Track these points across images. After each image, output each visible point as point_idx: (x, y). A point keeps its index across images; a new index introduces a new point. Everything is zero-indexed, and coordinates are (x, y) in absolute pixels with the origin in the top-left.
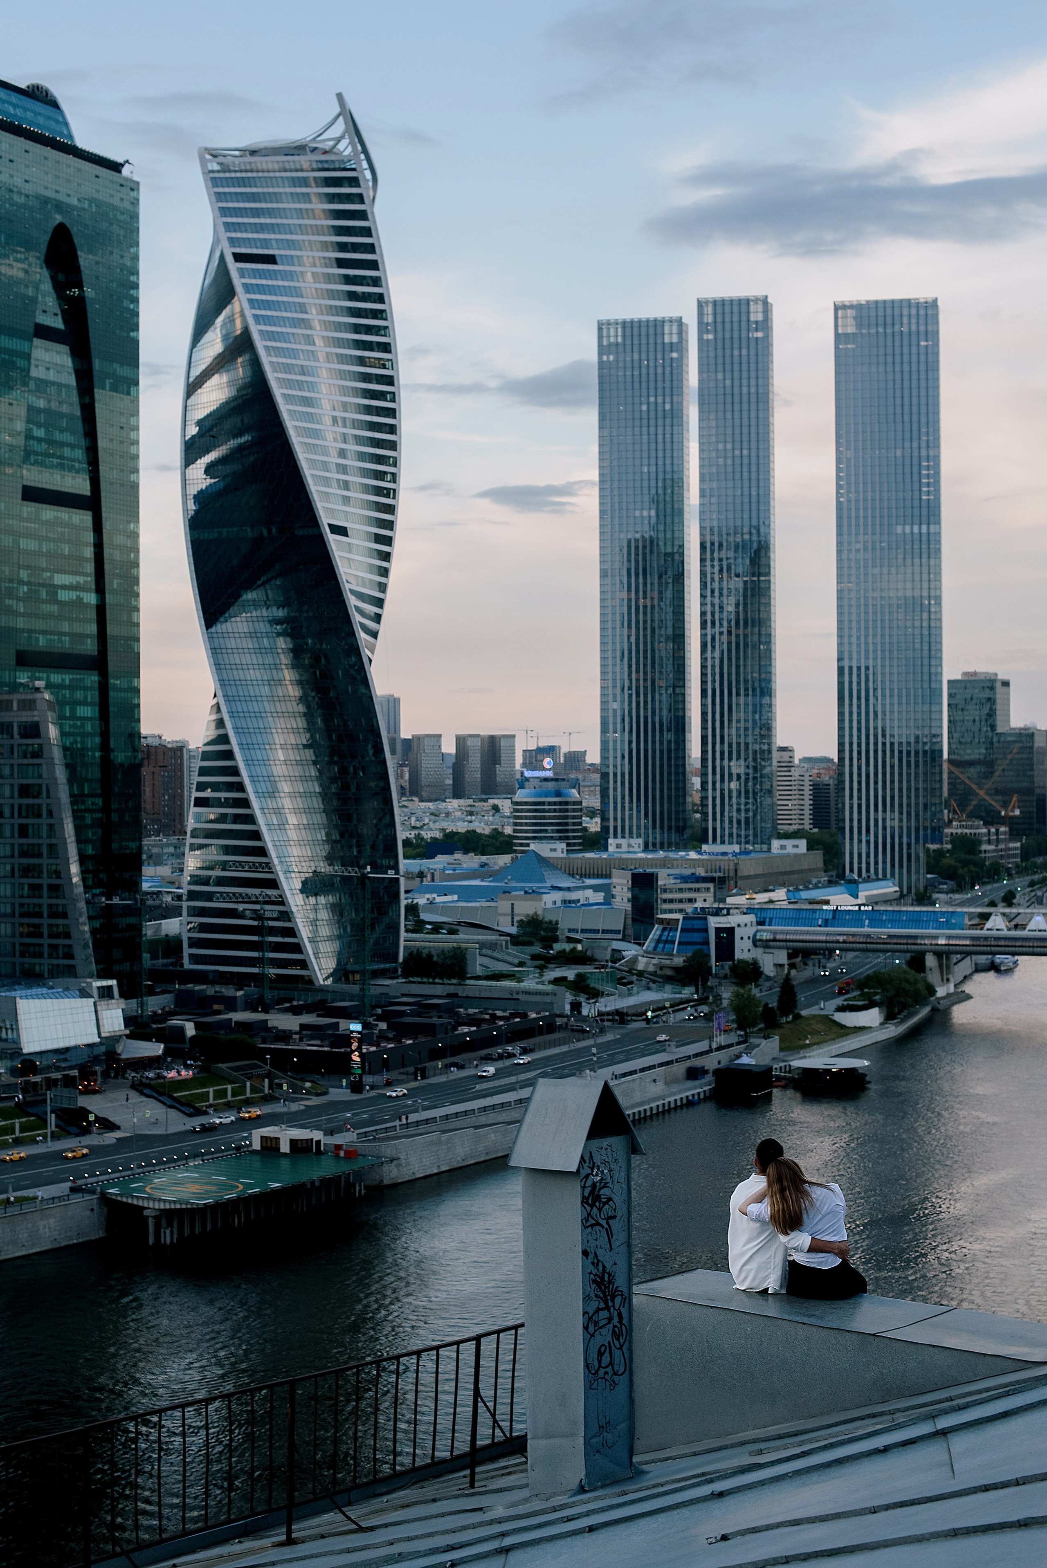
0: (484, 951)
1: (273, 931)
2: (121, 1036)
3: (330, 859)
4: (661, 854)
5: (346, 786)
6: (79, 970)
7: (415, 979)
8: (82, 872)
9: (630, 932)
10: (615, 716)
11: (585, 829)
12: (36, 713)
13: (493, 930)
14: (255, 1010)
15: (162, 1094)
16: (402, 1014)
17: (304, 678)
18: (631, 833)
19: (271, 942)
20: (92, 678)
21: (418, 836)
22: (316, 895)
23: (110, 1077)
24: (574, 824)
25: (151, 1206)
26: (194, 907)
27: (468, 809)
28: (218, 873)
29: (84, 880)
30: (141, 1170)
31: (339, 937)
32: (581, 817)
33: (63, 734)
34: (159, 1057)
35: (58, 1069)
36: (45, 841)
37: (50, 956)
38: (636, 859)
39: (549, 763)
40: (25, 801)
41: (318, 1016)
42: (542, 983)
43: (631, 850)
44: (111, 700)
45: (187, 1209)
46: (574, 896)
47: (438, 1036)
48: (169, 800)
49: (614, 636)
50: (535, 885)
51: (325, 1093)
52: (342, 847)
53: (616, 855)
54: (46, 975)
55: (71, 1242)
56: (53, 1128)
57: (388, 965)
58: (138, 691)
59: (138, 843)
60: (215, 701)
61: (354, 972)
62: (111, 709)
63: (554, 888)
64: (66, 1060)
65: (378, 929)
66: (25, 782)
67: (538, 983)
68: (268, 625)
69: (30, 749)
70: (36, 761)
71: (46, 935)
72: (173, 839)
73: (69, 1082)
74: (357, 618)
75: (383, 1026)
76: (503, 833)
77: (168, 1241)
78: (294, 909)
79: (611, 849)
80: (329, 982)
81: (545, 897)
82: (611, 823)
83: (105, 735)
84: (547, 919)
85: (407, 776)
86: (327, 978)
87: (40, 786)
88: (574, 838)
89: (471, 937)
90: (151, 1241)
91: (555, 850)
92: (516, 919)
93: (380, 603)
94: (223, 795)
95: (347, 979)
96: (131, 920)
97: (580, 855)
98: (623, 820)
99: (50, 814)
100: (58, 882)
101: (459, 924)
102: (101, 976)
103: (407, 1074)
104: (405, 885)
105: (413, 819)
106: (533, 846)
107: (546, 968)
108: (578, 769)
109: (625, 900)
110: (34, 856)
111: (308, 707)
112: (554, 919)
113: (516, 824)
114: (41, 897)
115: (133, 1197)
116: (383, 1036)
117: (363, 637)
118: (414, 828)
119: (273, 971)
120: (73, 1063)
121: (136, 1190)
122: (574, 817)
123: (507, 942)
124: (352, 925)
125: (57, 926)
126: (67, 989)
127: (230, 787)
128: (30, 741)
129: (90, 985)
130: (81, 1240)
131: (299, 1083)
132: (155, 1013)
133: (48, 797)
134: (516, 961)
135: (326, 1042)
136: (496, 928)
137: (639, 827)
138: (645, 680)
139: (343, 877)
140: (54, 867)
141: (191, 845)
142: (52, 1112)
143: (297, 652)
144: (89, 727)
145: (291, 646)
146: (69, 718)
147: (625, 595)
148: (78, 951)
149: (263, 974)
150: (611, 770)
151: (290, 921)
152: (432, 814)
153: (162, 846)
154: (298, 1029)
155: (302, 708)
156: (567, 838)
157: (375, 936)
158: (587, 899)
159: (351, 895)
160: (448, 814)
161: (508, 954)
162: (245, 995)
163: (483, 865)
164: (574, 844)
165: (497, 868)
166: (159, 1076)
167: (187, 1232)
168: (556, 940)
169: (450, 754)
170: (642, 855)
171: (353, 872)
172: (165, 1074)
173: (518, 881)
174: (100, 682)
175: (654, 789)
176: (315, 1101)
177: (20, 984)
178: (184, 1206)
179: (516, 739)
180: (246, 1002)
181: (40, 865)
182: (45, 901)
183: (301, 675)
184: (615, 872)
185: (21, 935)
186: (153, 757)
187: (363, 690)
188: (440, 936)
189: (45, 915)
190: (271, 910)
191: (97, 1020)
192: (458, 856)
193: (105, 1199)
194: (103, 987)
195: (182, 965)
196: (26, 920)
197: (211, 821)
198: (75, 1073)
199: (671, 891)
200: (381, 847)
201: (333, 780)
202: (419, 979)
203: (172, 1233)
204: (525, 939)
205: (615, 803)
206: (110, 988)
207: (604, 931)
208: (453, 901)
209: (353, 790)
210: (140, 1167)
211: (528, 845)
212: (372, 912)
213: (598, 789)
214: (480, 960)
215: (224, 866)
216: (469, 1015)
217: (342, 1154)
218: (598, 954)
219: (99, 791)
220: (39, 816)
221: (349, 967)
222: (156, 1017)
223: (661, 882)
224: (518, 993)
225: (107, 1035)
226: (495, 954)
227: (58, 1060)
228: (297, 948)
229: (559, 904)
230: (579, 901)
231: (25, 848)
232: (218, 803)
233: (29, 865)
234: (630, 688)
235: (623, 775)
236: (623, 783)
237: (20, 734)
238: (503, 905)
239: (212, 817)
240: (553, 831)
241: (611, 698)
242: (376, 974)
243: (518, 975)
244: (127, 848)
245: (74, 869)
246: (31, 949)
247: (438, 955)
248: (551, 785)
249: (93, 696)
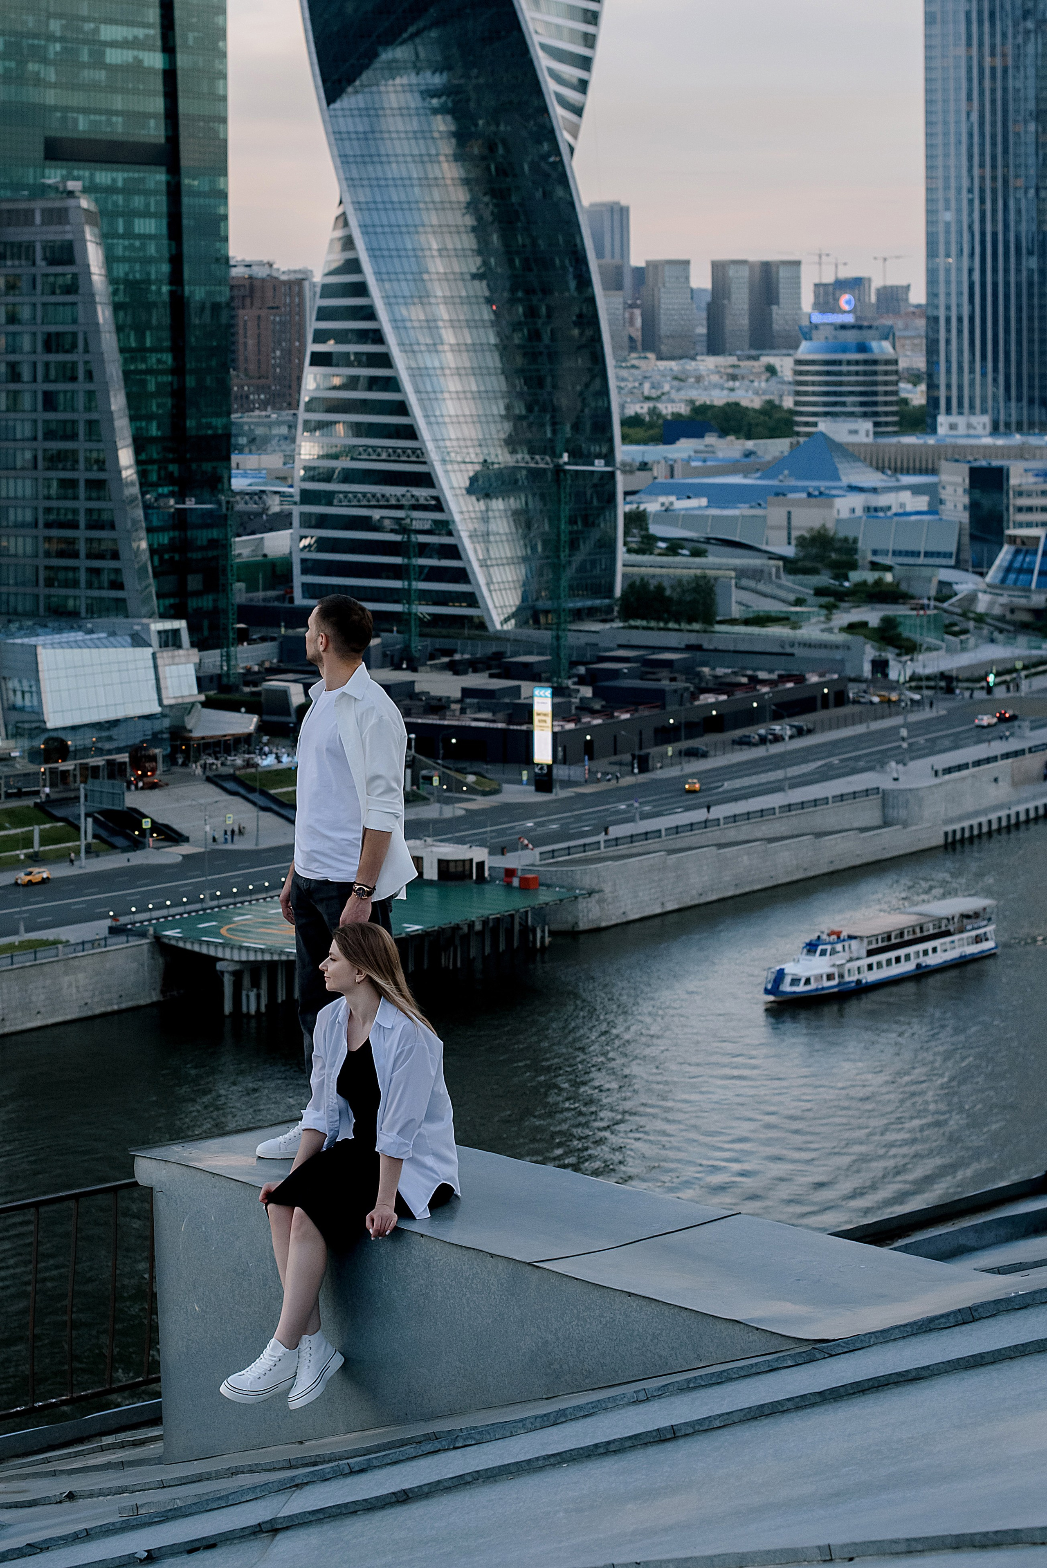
0: (744, 582)
1: (424, 550)
2: (193, 704)
3: (511, 443)
4: (1018, 438)
5: (535, 335)
6: (132, 605)
7: (638, 623)
8: (138, 462)
9: (967, 555)
10: (947, 232)
11: (905, 402)
12: (68, 228)
13: (759, 550)
14: (398, 667)
15: (252, 790)
16: (615, 674)
17: (472, 176)
18: (972, 407)
19: (422, 567)
20: (158, 177)
21: (653, 412)
22: (487, 496)
23: (174, 762)
24: (886, 393)
25: (228, 956)
26: (310, 514)
27: (730, 371)
28: (345, 463)
29: (142, 474)
30: (215, 903)
31: (525, 559)
32: (896, 383)
33: (110, 260)
34: (250, 735)
35: (100, 752)
36: (81, 417)
37: (90, 586)
38: (978, 447)
39: (848, 302)
40: (53, 357)
41: (492, 676)
42: (830, 630)
43: (972, 432)
44: (185, 210)
45: (282, 962)
46: (882, 500)
47: (669, 708)
48: (282, 357)
49: (945, 112)
50: (823, 484)
51: (496, 792)
52: (530, 425)
53: (949, 441)
54: (83, 614)
55: (109, 1009)
56: (90, 839)
57: (598, 602)
58: (225, 196)
59: (224, 420)
60: (339, 211)
61: (547, 612)
62: (185, 222)
63: (852, 488)
64: (110, 739)
65: (585, 549)
66: (52, 329)
67: (822, 631)
68: (417, 95)
69: (60, 281)
70: (70, 298)
71: (83, 553)
72: (286, 415)
73: (115, 770)
74: (550, 86)
75: (587, 692)
76: (779, 408)
77: (253, 1010)
78: (457, 517)
79: (942, 430)
80: (510, 625)
81: (839, 503)
82: (942, 393)
83: (176, 261)
84: (841, 535)
85: (638, 322)
86: (506, 620)
87: (74, 335)
88: (886, 414)
89: (724, 561)
90: (228, 1008)
91: (856, 432)
92: (795, 534)
93: (586, 63)
94: (352, 348)
95: (537, 621)
96: (215, 534)
97: (894, 440)
98: (960, 388)
99: (89, 375)
100: (102, 476)
101: (708, 540)
102: (163, 616)
103: (620, 764)
104: (625, 485)
105: (647, 386)
106: (824, 426)
107: (835, 607)
108: (897, 313)
109: (960, 507)
110: (65, 438)
111: (479, 219)
112: (851, 535)
113: (798, 393)
114: (75, 498)
115: (201, 942)
116: (585, 708)
117: (558, 113)
118: (648, 399)
119: (424, 610)
120: (122, 744)
121: (207, 932)
122: (886, 383)
123: (778, 568)
124: (545, 543)
125: (100, 540)
126: (112, 634)
127: (364, 336)
128: (59, 269)
129: (147, 628)
130: (124, 1006)
131: (459, 776)
132: (248, 671)
133: (86, 351)
134: (792, 597)
135: (500, 716)
136: (764, 547)
137: (984, 400)
138: (994, 179)
139: (530, 471)
140: (94, 455)
141: (306, 422)
142: (87, 815)
143: (461, 137)
144: (152, 249)
145: (453, 128)
146: (123, 237)
147: (962, 51)
148: (129, 580)
149: (410, 614)
150: (942, 314)
151: (450, 534)
152: (676, 378)
153: (270, 425)
154: (458, 695)
155: (469, 221)
156: (876, 414)
157: (579, 558)
158: (902, 505)
159: (543, 497)
160: (699, 379)
161: (780, 586)
162: (383, 645)
163: (748, 454)
164: (887, 424)
165: (768, 458)
166: (249, 764)
167: (281, 996)
168: (854, 566)
169: (705, 290)
170: (988, 441)
171: (543, 463)
172: (258, 760)
173: (799, 477)
174: (168, 183)
175: (1007, 342)
176: (480, 803)
177: (46, 626)
178: (276, 958)
179: (803, 268)
180: (385, 655)
181: (74, 452)
182: (82, 504)
183: (468, 171)
184: (944, 465)
185: (48, 554)
186: (258, 294)
187: (560, 192)
188: (677, 559)
189: (82, 524)
190: (422, 519)
191: (157, 679)
192: (711, 439)
193: (161, 946)
194: (166, 631)
195: (291, 600)
196: (55, 533)
197: (335, 388)
198: (124, 757)
199: (1029, 495)
200: (588, 426)
201: (516, 326)
202: (644, 623)
203: (258, 997)
204: (808, 564)
205: (948, 361)
206: (176, 632)
207: (927, 554)
208: (700, 508)
209: (546, 339)
210: (214, 897)
211: (815, 424)
212: (572, 521)
213: (924, 341)
214: (736, 595)
215: (351, 452)
216: (716, 677)
217: (516, 882)
218: (916, 588)
219: (167, 344)
220: (74, 379)
221: (541, 604)
222: (251, 678)
223: (1013, 481)
224: (792, 645)
225: (172, 702)
226: (761, 587)
227: (99, 739)
228: (462, 575)
229: (859, 512)
230: (889, 508)
231: (53, 426)
232: (344, 360)
233: (59, 452)
234: (970, 190)
235: (960, 319)
236: (960, 331)
237: (45, 258)
238: (776, 514)
239: (337, 381)
240: (854, 404)
241: (941, 205)
242: (579, 615)
243: (793, 618)
244: (209, 426)
245: (126, 457)
246: (61, 575)
247: (673, 588)
248: (851, 336)
249: (159, 203)
